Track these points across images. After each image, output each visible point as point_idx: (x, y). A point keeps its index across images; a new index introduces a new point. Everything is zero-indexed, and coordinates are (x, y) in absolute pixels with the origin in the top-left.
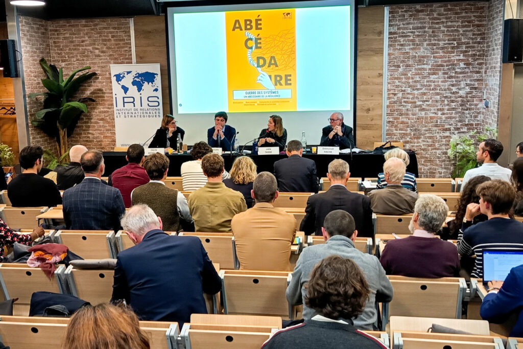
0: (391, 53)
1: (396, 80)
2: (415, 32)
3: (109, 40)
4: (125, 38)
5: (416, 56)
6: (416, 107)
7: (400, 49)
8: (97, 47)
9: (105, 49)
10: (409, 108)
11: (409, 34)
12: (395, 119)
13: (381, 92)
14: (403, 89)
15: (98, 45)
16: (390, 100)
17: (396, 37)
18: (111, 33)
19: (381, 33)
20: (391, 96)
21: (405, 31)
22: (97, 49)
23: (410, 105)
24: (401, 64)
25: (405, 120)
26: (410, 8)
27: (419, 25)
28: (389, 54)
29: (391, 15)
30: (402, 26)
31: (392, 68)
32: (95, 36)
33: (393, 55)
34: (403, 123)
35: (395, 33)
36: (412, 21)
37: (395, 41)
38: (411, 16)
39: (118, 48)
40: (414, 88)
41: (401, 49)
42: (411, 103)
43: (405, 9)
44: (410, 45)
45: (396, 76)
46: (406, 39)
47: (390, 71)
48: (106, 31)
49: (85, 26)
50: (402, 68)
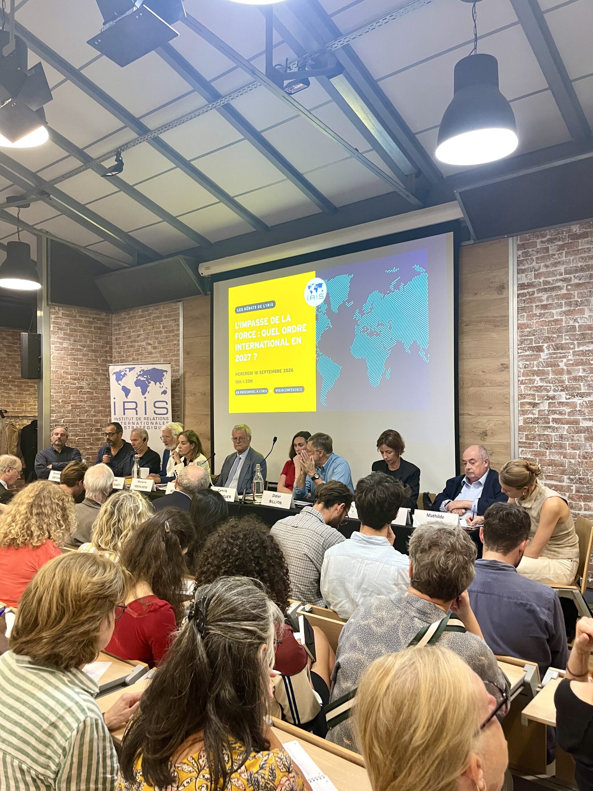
0: (524, 324)
1: (535, 377)
2: (570, 280)
3: (160, 332)
4: (175, 328)
5: (574, 327)
6: (579, 431)
7: (541, 315)
8: (150, 342)
9: (156, 345)
10: (565, 433)
11: (559, 284)
12: (537, 454)
13: (507, 401)
14: (551, 393)
15: (151, 340)
16: (526, 416)
17: (533, 293)
18: (163, 322)
19: (503, 288)
20: (527, 407)
21: (550, 279)
22: (150, 344)
23: (566, 427)
24: (546, 345)
25: (557, 458)
26: (559, 233)
27: (579, 264)
28: (520, 327)
29: (520, 253)
30: (543, 270)
31: (528, 353)
32: (150, 328)
33: (527, 326)
34: (552, 463)
35: (530, 285)
36: (564, 258)
37: (531, 301)
38: (561, 248)
39: (168, 342)
40: (573, 392)
41: (544, 314)
42: (568, 423)
43: (548, 237)
44: (560, 306)
45: (536, 368)
46: (554, 294)
47: (522, 360)
48: (158, 320)
49: (142, 317)
50: (546, 351)
